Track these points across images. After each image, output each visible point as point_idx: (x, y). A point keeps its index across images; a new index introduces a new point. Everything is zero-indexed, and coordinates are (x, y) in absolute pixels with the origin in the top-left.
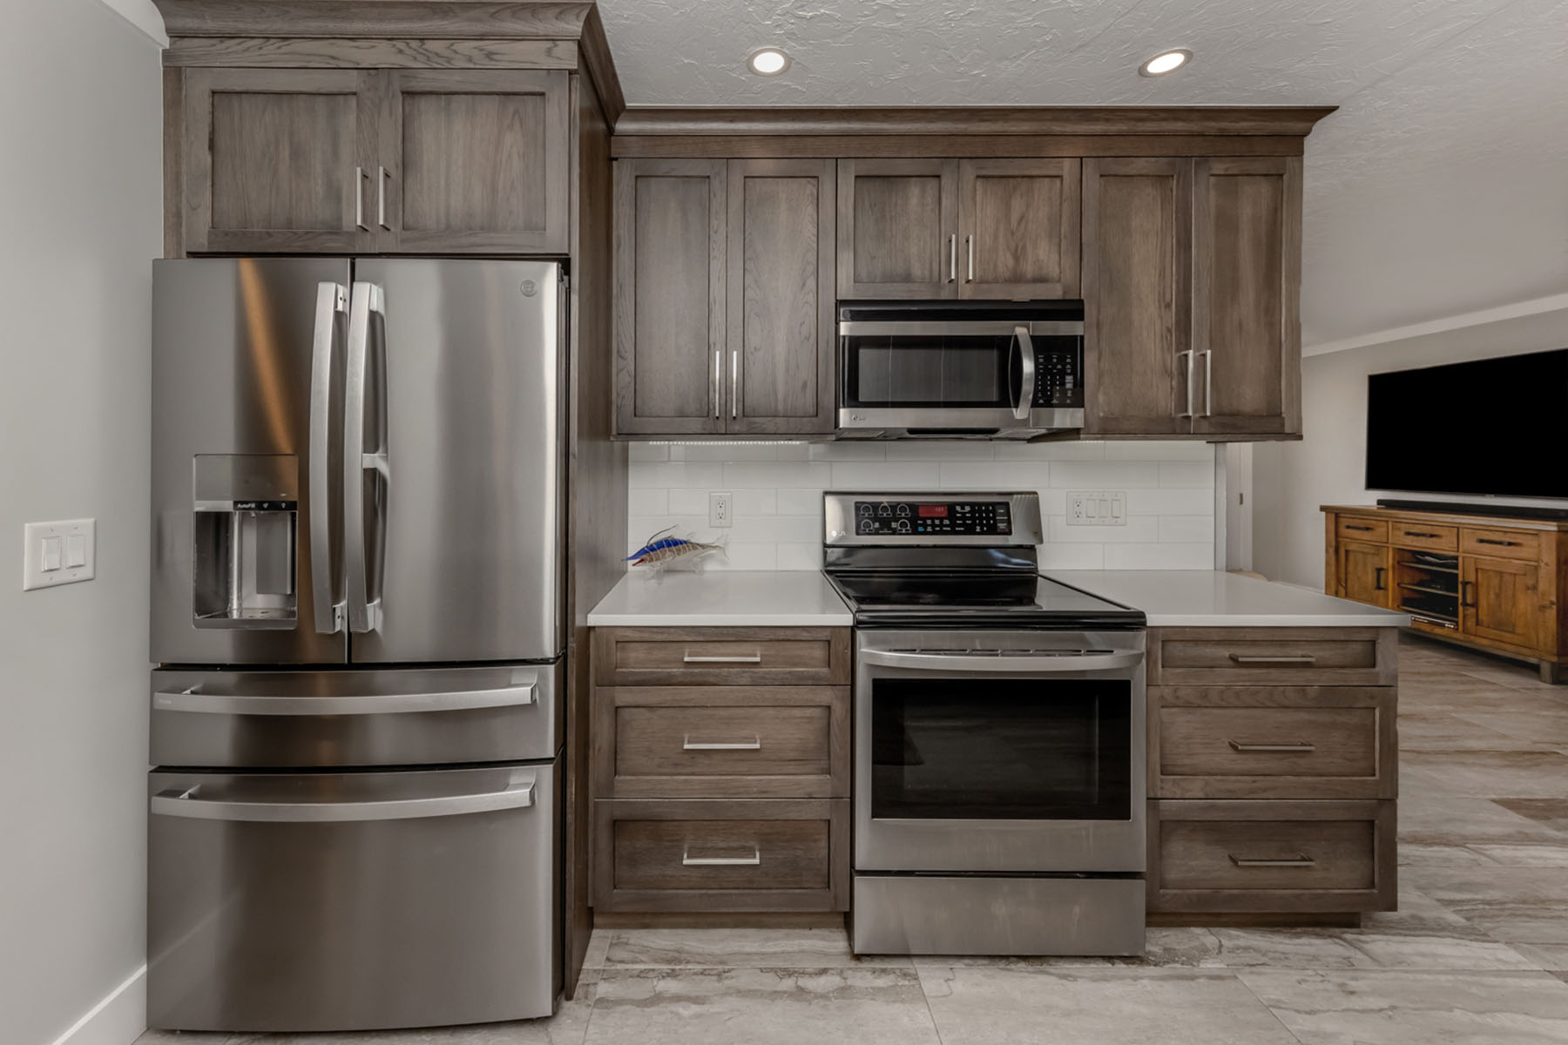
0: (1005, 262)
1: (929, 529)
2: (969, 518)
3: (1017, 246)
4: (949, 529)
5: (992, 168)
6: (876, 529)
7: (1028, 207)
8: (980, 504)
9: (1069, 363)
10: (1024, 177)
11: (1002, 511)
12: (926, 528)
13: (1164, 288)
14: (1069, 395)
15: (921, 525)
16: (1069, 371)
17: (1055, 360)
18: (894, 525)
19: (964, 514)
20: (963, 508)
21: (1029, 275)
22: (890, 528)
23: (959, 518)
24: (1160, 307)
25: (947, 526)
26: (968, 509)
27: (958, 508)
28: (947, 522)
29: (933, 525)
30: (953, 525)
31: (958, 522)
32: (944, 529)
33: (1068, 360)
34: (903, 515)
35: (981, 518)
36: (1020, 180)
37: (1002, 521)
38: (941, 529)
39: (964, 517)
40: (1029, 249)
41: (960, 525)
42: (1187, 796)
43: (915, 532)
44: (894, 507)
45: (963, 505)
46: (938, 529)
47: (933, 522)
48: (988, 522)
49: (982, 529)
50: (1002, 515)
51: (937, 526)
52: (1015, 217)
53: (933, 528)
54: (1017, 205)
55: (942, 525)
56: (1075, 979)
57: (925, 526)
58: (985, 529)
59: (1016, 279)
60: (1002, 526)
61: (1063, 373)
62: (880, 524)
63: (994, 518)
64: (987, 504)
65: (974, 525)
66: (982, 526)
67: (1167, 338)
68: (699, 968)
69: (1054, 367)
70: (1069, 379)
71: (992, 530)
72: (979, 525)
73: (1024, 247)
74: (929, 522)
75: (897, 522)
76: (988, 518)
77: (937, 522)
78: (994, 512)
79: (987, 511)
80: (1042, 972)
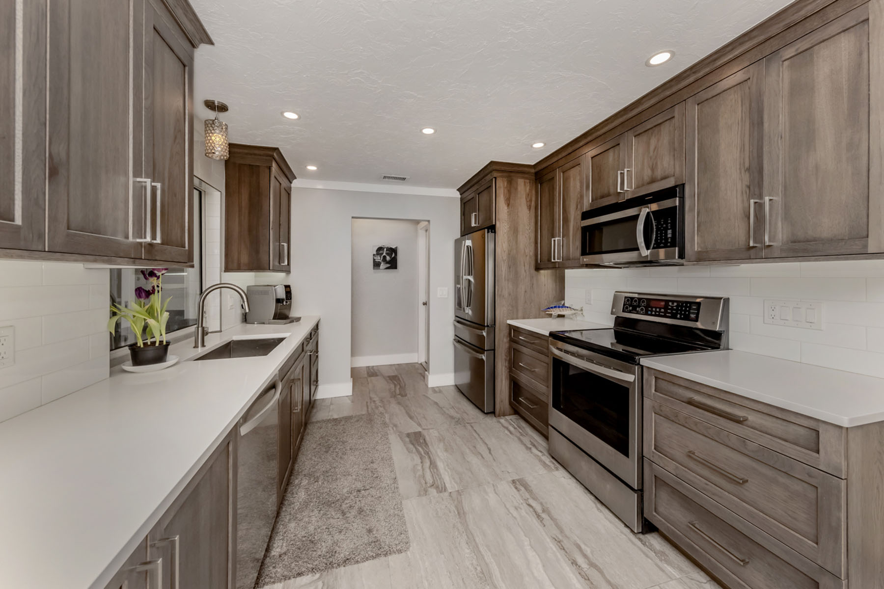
0: (647, 173)
1: (653, 313)
2: (674, 310)
3: (653, 165)
4: (663, 314)
5: (640, 129)
6: (630, 310)
7: (658, 141)
8: (683, 302)
9: (669, 223)
10: (655, 126)
11: (695, 307)
12: (652, 312)
13: (744, 159)
14: (669, 241)
15: (650, 310)
16: (669, 227)
17: (662, 223)
18: (638, 309)
19: (672, 307)
20: (673, 304)
21: (659, 177)
22: (636, 310)
23: (669, 309)
24: (741, 173)
25: (662, 312)
26: (675, 304)
27: (670, 304)
28: (663, 310)
29: (656, 311)
30: (666, 312)
31: (669, 311)
32: (661, 314)
33: (669, 221)
34: (643, 304)
35: (681, 310)
36: (654, 128)
37: (693, 313)
38: (659, 313)
39: (672, 309)
40: (659, 163)
41: (669, 313)
42: (666, 468)
43: (646, 314)
44: (640, 299)
45: (673, 302)
46: (657, 313)
47: (656, 310)
48: (685, 313)
49: (680, 316)
50: (694, 309)
51: (657, 312)
52: (652, 148)
53: (655, 313)
54: (653, 142)
55: (660, 312)
56: (601, 511)
57: (652, 311)
58: (682, 316)
59: (653, 181)
60: (693, 316)
61: (666, 229)
62: (632, 308)
63: (689, 311)
64: (687, 303)
65: (677, 313)
66: (681, 314)
67: (746, 193)
68: (521, 431)
69: (662, 227)
70: (670, 232)
71: (687, 318)
72: (679, 314)
73: (656, 163)
74: (654, 309)
75: (639, 307)
76: (685, 311)
77: (658, 310)
78: (690, 308)
79: (686, 307)
80: (595, 503)
